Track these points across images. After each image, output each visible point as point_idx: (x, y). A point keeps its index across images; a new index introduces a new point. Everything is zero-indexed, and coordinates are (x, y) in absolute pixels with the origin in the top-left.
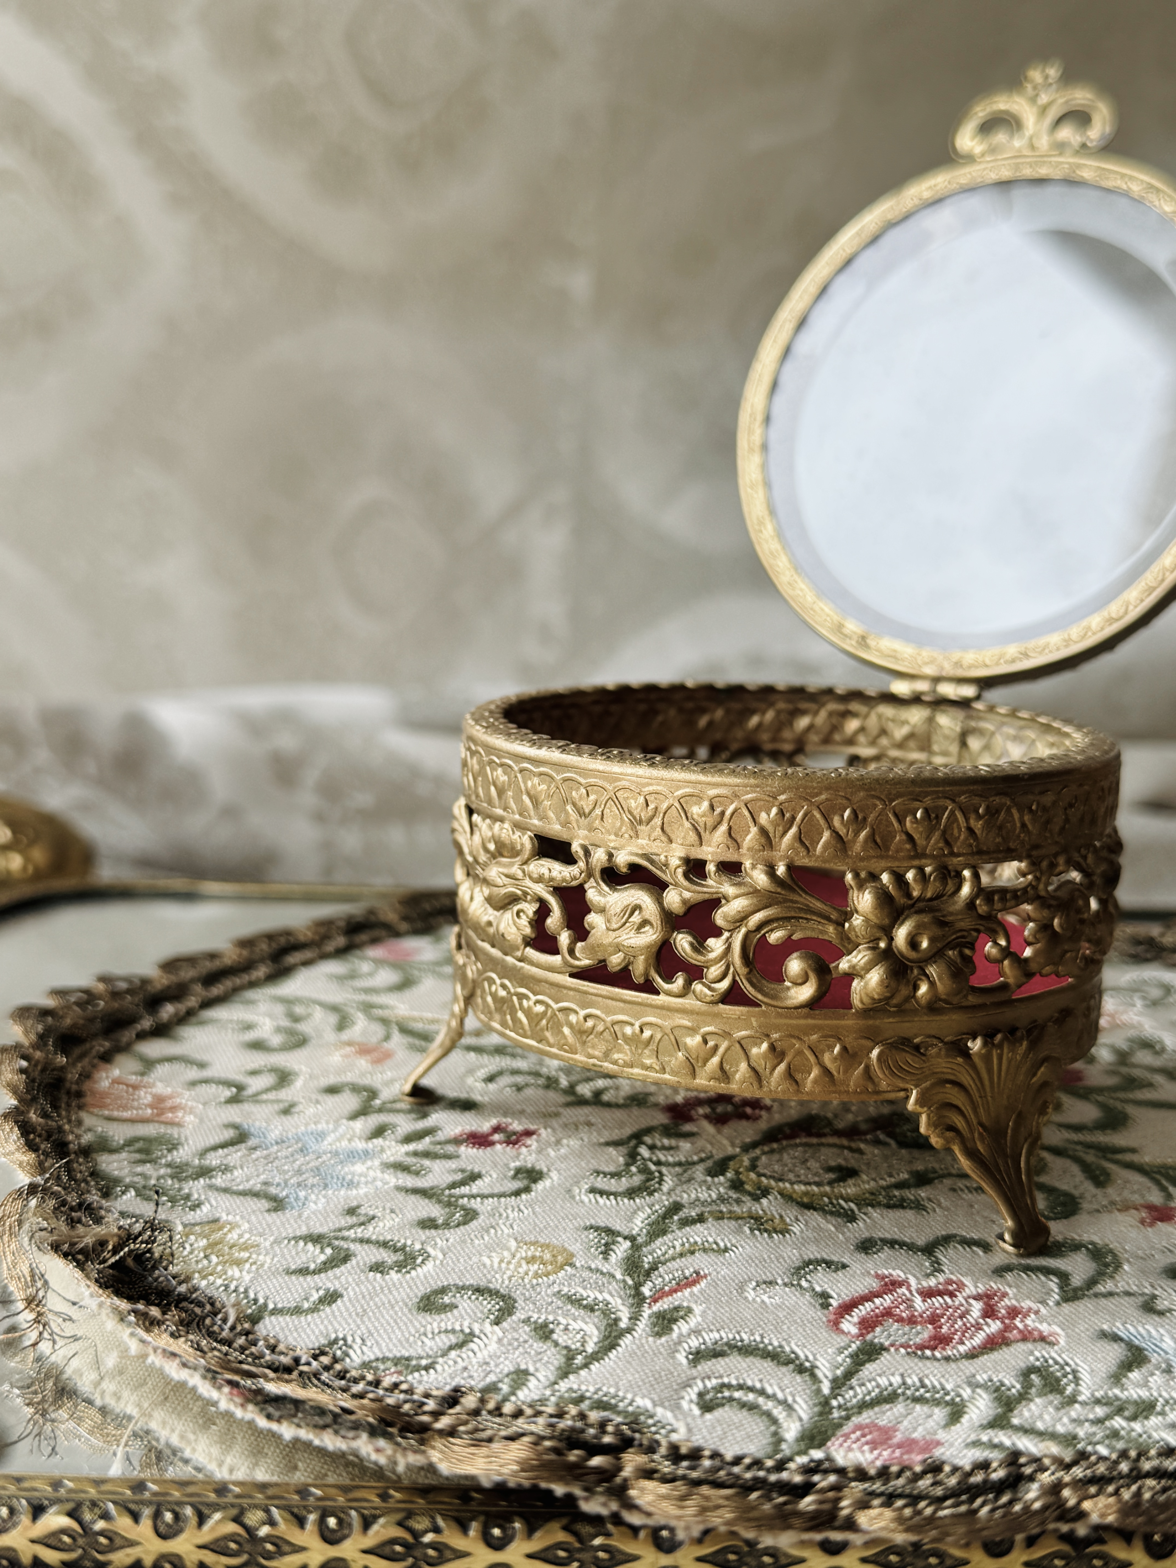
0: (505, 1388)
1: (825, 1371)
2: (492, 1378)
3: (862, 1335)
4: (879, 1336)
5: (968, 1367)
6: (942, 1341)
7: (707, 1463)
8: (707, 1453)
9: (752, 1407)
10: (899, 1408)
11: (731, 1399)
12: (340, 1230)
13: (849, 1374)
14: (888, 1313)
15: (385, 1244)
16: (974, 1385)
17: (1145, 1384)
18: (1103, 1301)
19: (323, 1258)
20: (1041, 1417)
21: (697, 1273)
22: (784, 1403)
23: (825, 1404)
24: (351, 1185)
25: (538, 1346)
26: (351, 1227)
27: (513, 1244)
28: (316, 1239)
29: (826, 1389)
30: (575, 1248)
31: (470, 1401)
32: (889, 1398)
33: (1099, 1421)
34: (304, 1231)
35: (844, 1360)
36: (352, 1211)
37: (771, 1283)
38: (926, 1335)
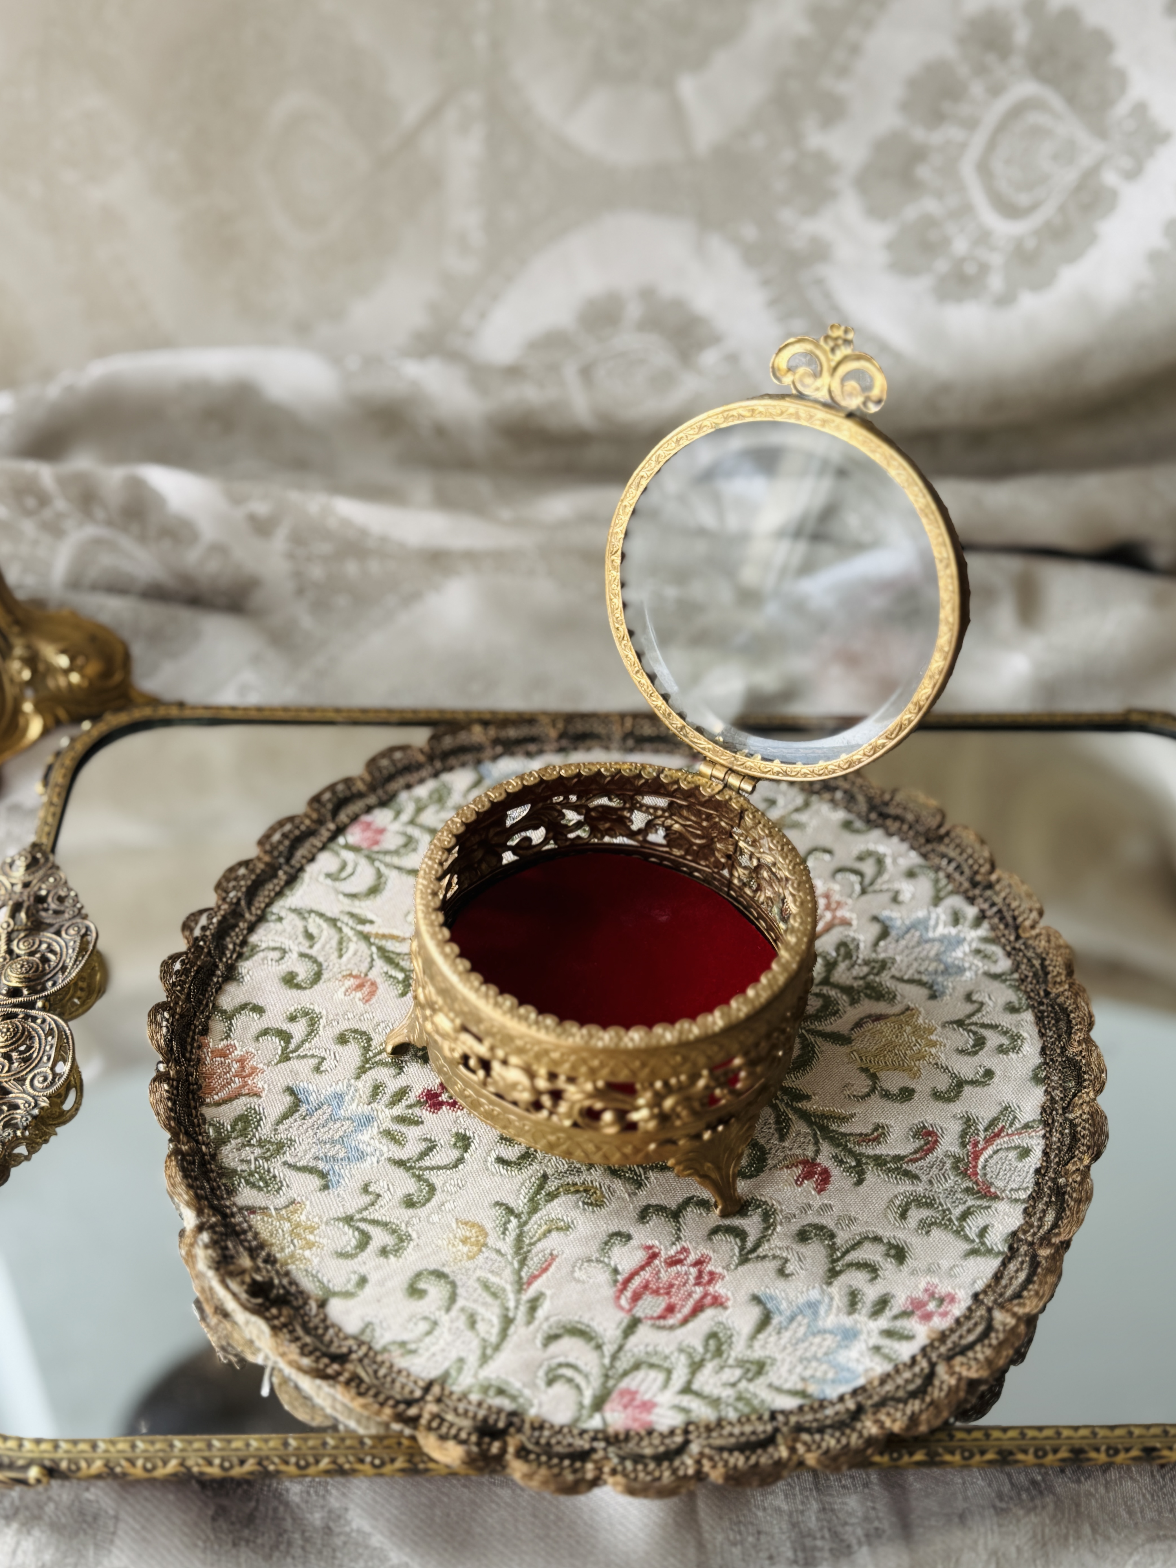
0: (453, 1373)
1: (608, 1349)
2: (446, 1365)
3: (630, 1310)
4: (639, 1312)
5: (681, 1333)
6: (670, 1309)
7: (546, 1433)
8: (547, 1425)
9: (570, 1380)
10: (640, 1374)
11: (561, 1376)
12: (360, 1211)
13: (620, 1348)
14: (646, 1287)
15: (385, 1225)
16: (681, 1350)
17: (763, 1347)
18: (759, 1265)
19: (354, 1243)
20: (707, 1383)
21: (551, 1254)
22: (586, 1376)
23: (607, 1377)
24: (362, 1156)
25: (469, 1334)
26: (366, 1209)
27: (454, 1225)
28: (349, 1220)
29: (607, 1361)
30: (489, 1226)
31: (436, 1390)
32: (637, 1366)
33: (733, 1385)
34: (340, 1214)
35: (619, 1333)
36: (365, 1190)
37: (589, 1261)
38: (663, 1306)
